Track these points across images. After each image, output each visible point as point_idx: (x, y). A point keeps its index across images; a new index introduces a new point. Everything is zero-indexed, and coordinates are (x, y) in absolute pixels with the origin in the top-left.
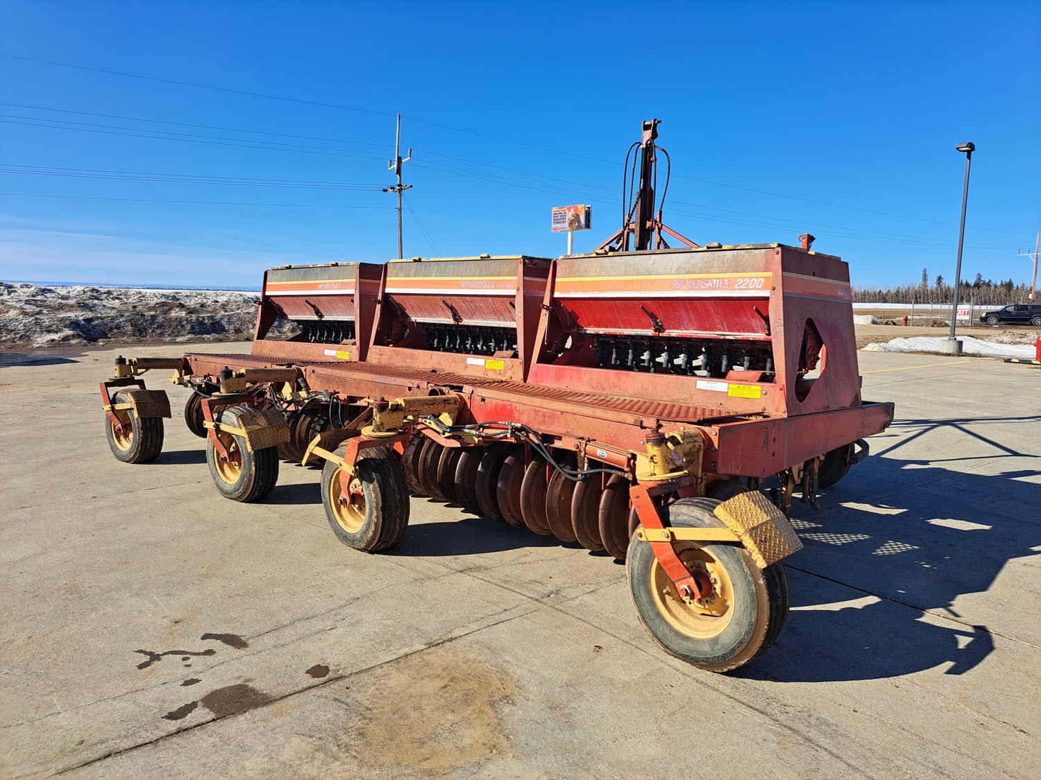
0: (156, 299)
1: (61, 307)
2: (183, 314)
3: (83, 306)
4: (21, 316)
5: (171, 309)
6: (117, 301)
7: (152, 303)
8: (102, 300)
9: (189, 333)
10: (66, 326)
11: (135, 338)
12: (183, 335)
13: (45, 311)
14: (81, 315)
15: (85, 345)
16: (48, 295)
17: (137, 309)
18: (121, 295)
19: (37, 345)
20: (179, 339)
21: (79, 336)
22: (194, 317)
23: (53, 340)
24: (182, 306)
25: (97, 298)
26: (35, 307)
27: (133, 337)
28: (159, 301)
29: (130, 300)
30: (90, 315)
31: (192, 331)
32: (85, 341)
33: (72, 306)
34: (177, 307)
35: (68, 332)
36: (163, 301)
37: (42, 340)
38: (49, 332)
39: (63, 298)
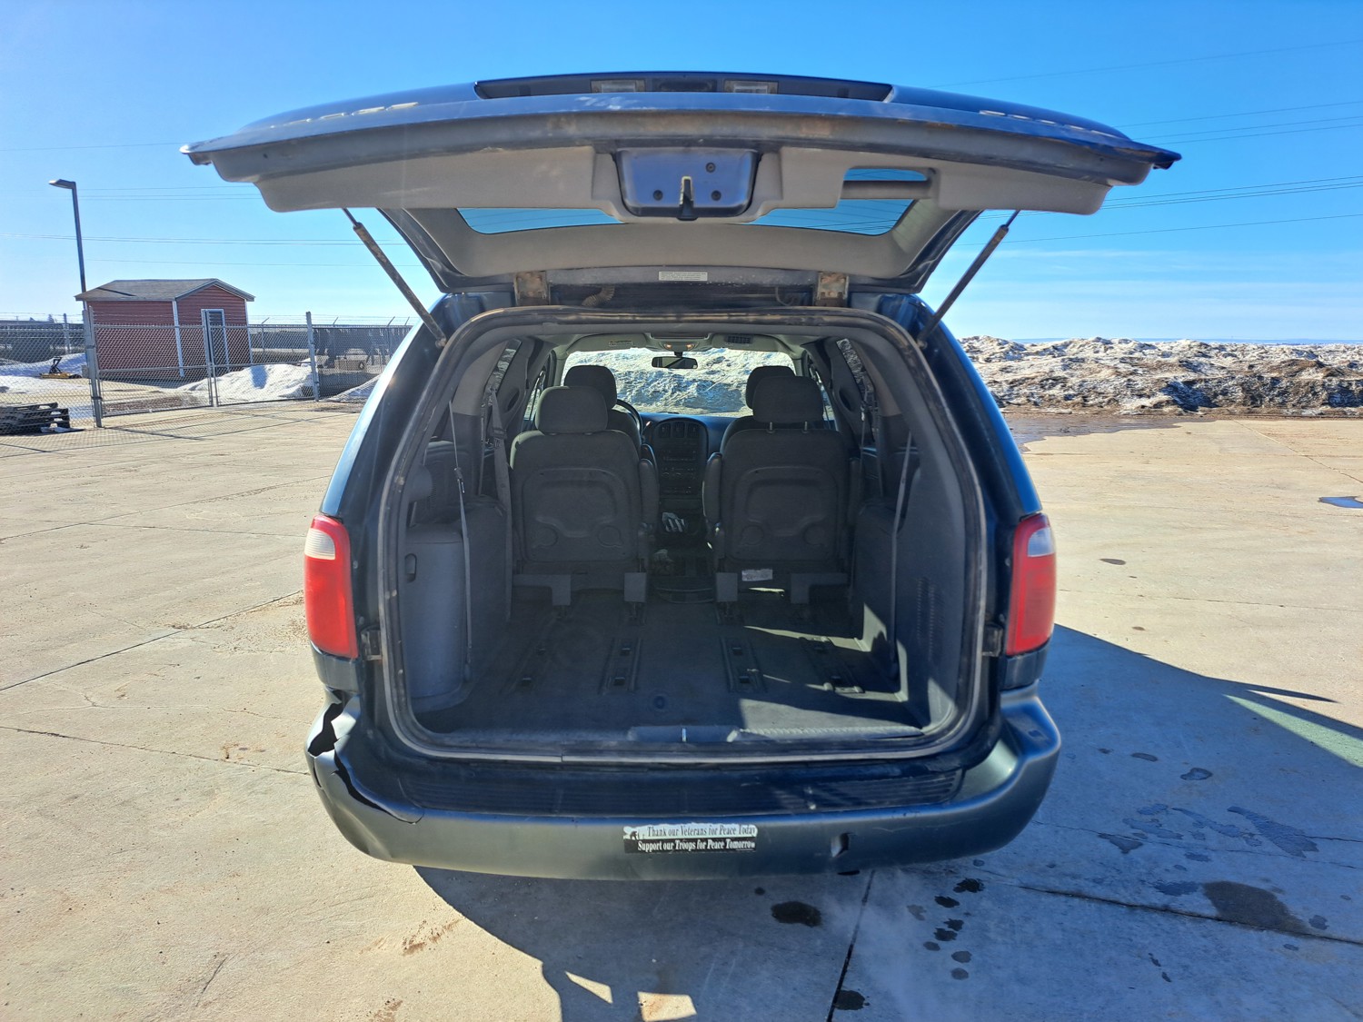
0: (1283, 356)
1: (1160, 366)
2: (1319, 376)
3: (1186, 365)
4: (1113, 376)
5: (1301, 370)
6: (1229, 358)
7: (1277, 361)
8: (1210, 357)
9: (1323, 404)
10: (1160, 391)
11: (1246, 408)
12: (1314, 407)
13: (1140, 371)
14: (1181, 376)
15: (1180, 414)
16: (1147, 352)
17: (1255, 370)
18: (1236, 350)
19: (1125, 412)
20: (1308, 412)
21: (1175, 402)
22: (1335, 381)
23: (1143, 407)
24: (1320, 365)
25: (1204, 355)
26: (1130, 367)
27: (1242, 407)
28: (1287, 358)
29: (1247, 358)
30: (1192, 376)
31: (1330, 401)
32: (1180, 409)
33: (1172, 365)
34: (1312, 366)
35: (1162, 397)
36: (1293, 358)
37: (1131, 405)
38: (1140, 396)
39: (1164, 355)
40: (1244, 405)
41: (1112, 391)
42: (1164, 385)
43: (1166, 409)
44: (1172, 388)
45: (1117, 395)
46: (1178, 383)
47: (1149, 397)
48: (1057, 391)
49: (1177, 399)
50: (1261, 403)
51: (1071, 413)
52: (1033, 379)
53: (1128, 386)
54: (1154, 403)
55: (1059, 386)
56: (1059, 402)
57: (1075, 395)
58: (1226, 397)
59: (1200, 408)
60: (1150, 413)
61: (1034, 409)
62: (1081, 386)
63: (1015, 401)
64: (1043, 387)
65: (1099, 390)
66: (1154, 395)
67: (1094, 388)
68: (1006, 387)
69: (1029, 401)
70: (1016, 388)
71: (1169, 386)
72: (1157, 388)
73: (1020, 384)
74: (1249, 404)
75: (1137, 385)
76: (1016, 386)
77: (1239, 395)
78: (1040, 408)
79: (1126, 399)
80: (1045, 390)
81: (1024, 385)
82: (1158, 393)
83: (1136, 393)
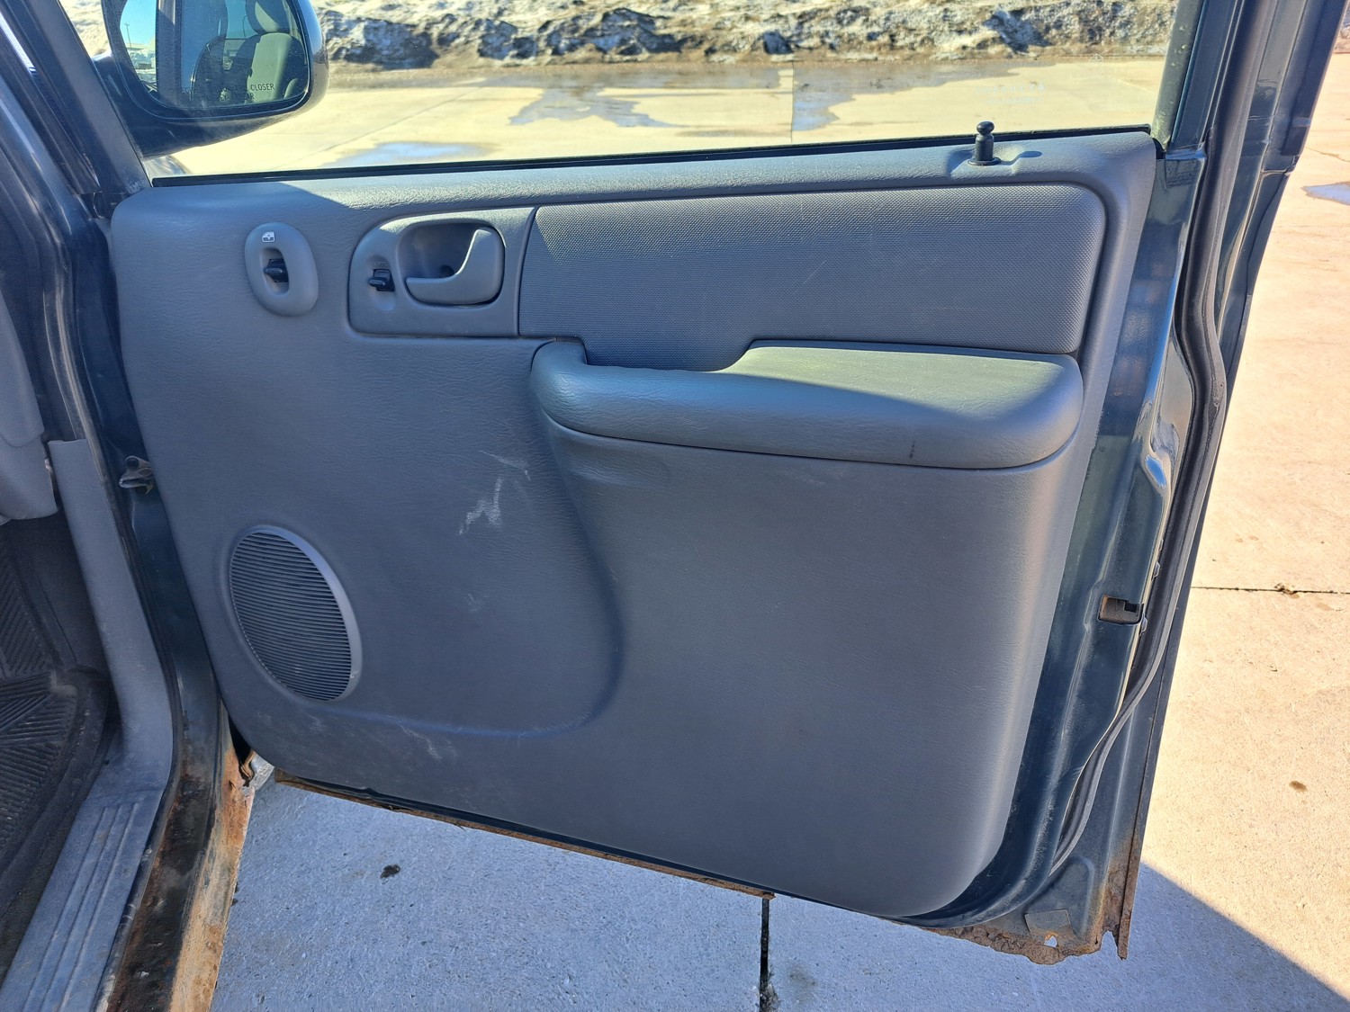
40: (1081, 40)
41: (926, 26)
42: (988, 16)
43: (994, 50)
44: (997, 20)
45: (932, 31)
46: (1005, 14)
47: (970, 33)
48: (857, 28)
49: (1004, 36)
50: (1100, 39)
51: (876, 59)
52: (827, 10)
53: (945, 18)
54: (978, 41)
55: (860, 20)
56: (861, 43)
57: (879, 34)
58: (1060, 32)
59: (1031, 48)
60: (973, 56)
61: (830, 55)
62: (887, 19)
63: (805, 44)
64: (840, 22)
65: (910, 25)
66: (976, 29)
67: (904, 22)
68: (793, 22)
69: (823, 42)
70: (806, 25)
71: (994, 17)
72: (980, 20)
73: (811, 18)
74: (1087, 40)
75: (955, 16)
76: (806, 21)
77: (1075, 27)
78: (837, 52)
79: (943, 37)
80: (843, 26)
81: (817, 19)
82: (981, 27)
83: (955, 28)
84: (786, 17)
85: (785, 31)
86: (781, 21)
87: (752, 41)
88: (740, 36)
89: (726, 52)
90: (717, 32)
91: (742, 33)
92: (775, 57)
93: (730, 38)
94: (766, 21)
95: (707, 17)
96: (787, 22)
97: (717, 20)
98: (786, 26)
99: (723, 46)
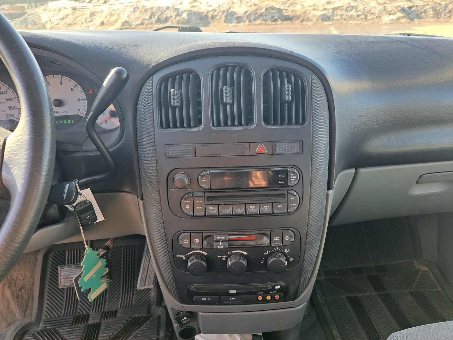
40: (434, 17)
41: (378, 12)
42: (400, 9)
43: (403, 20)
44: (403, 10)
45: (380, 14)
46: (405, 8)
47: (394, 15)
48: (353, 13)
49: (406, 16)
50: (441, 17)
51: (361, 23)
52: (342, 7)
53: (384, 10)
54: (397, 17)
55: (354, 10)
56: (355, 18)
57: (361, 15)
58: (426, 14)
59: (415, 20)
61: (344, 22)
62: (364, 10)
63: (335, 18)
64: (347, 11)
65: (372, 12)
66: (396, 13)
67: (370, 11)
68: (331, 11)
69: (342, 18)
70: (335, 12)
72: (397, 10)
73: (337, 9)
74: (436, 17)
75: (388, 9)
76: (335, 11)
77: (431, 12)
78: (347, 21)
79: (384, 16)
80: (348, 12)
81: (339, 10)
82: (397, 13)
83: (388, 13)
84: (328, 9)
85: (328, 14)
86: (327, 11)
87: (317, 17)
88: (312, 15)
89: (308, 21)
90: (305, 14)
91: (313, 14)
92: (325, 23)
93: (309, 16)
94: (321, 10)
95: (301, 9)
96: (329, 11)
97: (304, 10)
98: (328, 12)
99: (307, 19)
